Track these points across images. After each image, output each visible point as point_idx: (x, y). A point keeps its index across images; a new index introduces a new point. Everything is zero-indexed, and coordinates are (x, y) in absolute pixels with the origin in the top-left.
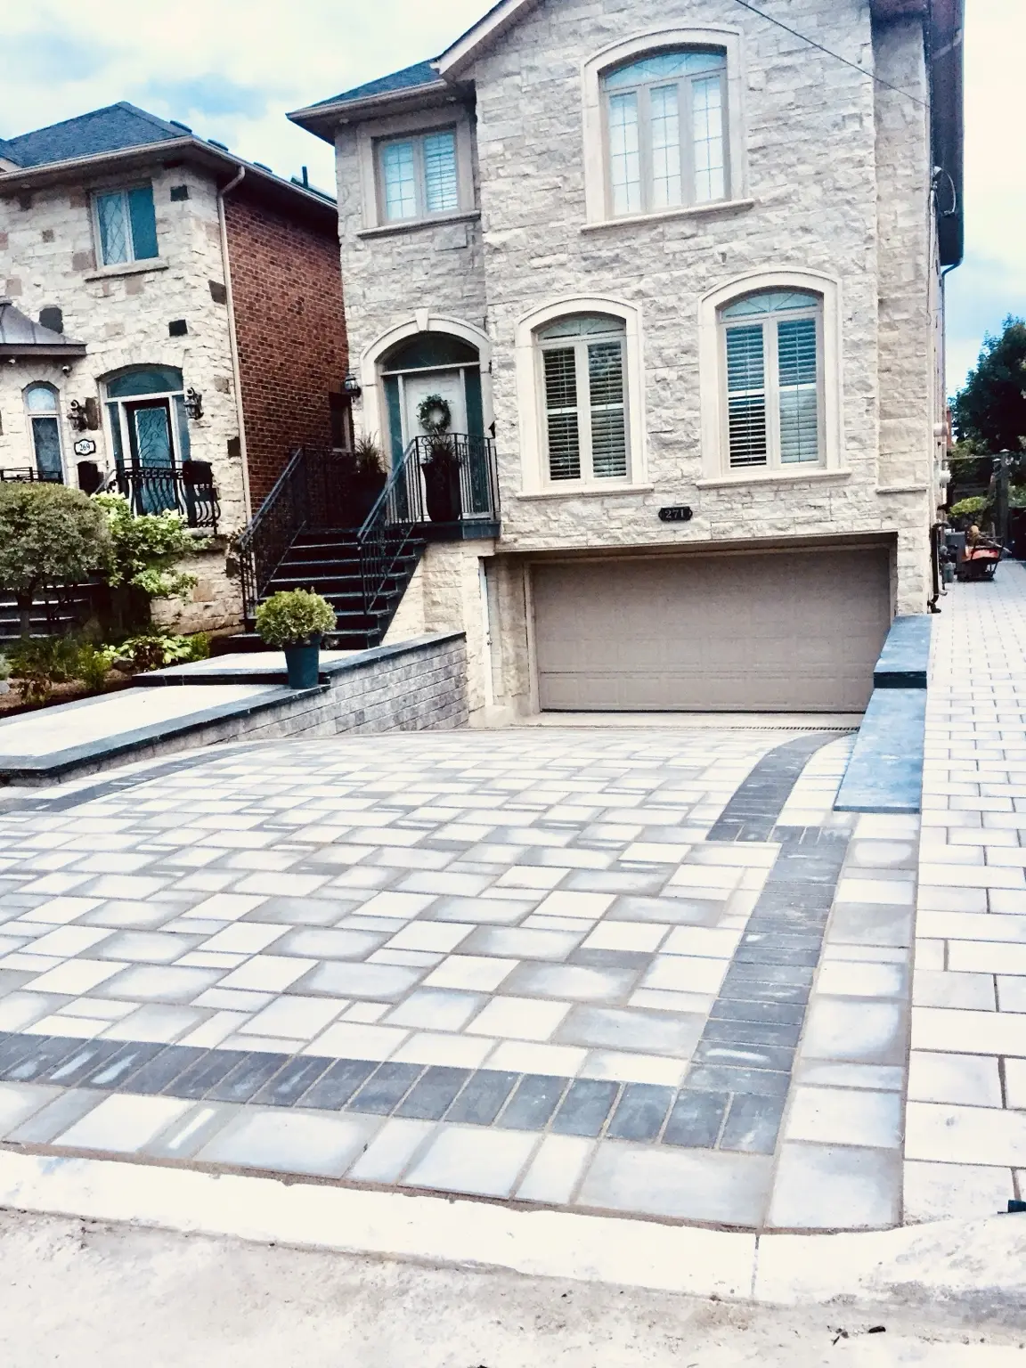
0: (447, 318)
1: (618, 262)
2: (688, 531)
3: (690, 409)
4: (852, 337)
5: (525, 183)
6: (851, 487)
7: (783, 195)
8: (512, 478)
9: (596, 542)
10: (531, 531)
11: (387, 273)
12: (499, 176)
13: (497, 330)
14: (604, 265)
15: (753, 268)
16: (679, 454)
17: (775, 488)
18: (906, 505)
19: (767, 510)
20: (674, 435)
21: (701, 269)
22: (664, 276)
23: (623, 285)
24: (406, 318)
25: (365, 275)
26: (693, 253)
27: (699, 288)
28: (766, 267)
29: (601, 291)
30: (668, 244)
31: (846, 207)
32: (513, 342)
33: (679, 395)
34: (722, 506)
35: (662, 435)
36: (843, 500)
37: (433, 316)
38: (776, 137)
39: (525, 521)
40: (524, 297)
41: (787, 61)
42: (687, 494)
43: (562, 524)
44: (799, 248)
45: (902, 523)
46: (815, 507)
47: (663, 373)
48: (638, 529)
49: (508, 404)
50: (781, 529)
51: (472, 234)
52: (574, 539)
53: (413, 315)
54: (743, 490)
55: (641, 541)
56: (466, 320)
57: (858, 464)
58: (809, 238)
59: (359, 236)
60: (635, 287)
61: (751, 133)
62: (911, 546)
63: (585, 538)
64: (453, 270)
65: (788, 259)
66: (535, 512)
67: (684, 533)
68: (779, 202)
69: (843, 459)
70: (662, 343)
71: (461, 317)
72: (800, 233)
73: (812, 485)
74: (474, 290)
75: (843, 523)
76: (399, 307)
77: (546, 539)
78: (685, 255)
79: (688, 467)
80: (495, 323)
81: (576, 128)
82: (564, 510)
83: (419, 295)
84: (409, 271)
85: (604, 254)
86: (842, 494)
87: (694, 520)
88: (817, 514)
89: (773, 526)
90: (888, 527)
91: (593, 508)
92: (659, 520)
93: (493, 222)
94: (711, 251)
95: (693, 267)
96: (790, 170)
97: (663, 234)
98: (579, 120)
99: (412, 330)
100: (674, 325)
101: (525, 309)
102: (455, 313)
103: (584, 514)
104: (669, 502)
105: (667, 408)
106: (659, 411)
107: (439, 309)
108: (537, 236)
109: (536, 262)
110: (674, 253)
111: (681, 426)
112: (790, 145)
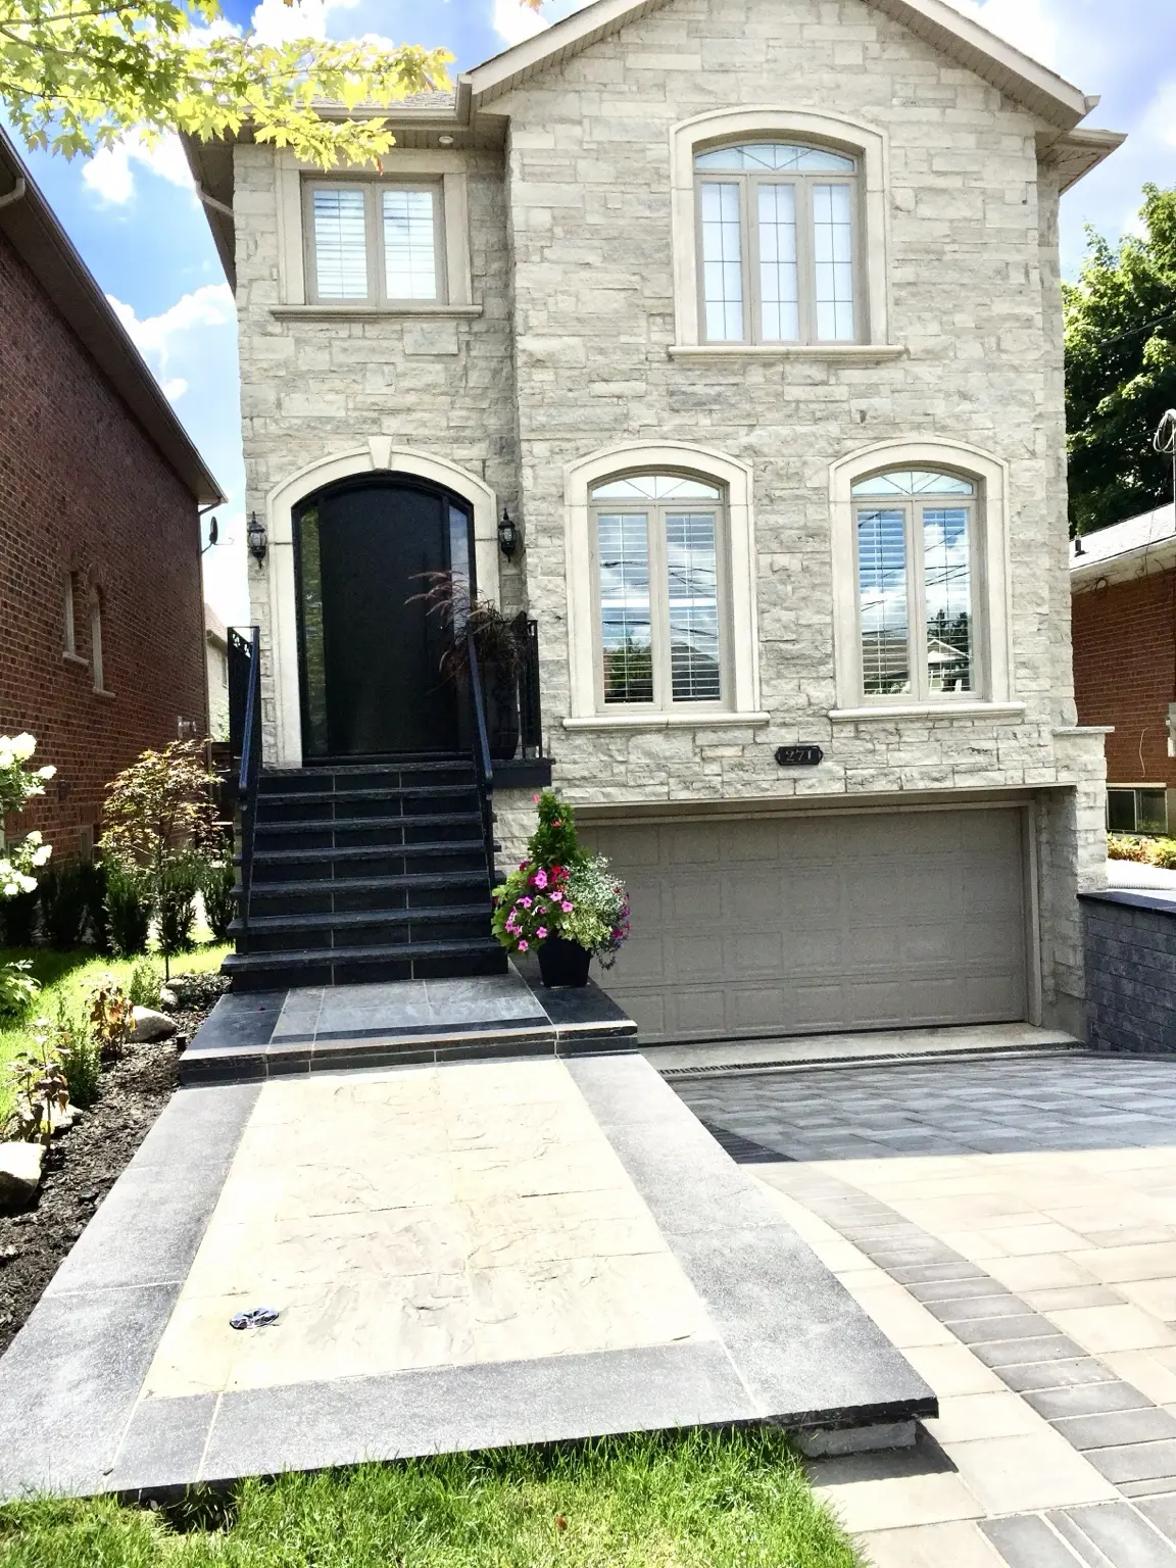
0: (423, 454)
1: (720, 403)
2: (814, 781)
3: (818, 612)
4: (1021, 536)
5: (585, 274)
6: (1023, 727)
7: (938, 348)
8: (554, 697)
9: (682, 795)
10: (584, 778)
11: (321, 376)
12: (543, 259)
13: (535, 478)
14: (701, 404)
15: (899, 434)
16: (804, 673)
17: (930, 724)
18: (1087, 752)
19: (918, 754)
20: (797, 646)
21: (833, 428)
22: (784, 431)
23: (727, 436)
24: (349, 446)
25: (282, 373)
26: (823, 406)
27: (830, 451)
28: (914, 436)
29: (695, 441)
30: (787, 389)
31: (1012, 375)
32: (562, 497)
33: (803, 592)
34: (860, 746)
35: (783, 646)
36: (1013, 743)
37: (396, 448)
38: (926, 274)
39: (575, 763)
40: (580, 435)
41: (941, 183)
42: (815, 729)
43: (631, 767)
44: (957, 417)
45: (1082, 774)
46: (979, 751)
47: (782, 560)
48: (746, 776)
49: (550, 586)
50: (936, 780)
51: (467, 337)
52: (648, 790)
53: (366, 444)
54: (890, 726)
55: (749, 794)
56: (454, 461)
57: (1030, 697)
58: (966, 406)
59: (273, 313)
60: (744, 440)
61: (896, 264)
62: (1091, 804)
63: (665, 789)
64: (435, 386)
65: (944, 428)
66: (591, 749)
67: (810, 782)
68: (932, 355)
69: (1012, 692)
70: (781, 520)
71: (445, 456)
72: (956, 398)
73: (977, 723)
74: (468, 418)
75: (1011, 773)
76: (341, 428)
77: (608, 790)
78: (813, 406)
79: (820, 693)
80: (532, 467)
81: (662, 213)
82: (637, 747)
83: (375, 415)
84: (358, 378)
85: (699, 389)
86: (1011, 736)
87: (825, 764)
88: (981, 759)
89: (924, 776)
90: (1065, 779)
91: (681, 746)
92: (775, 765)
93: (533, 322)
94: (845, 406)
95: (822, 423)
96: (945, 318)
97: (783, 376)
98: (667, 204)
99: (361, 466)
100: (797, 497)
101: (582, 452)
102: (435, 448)
103: (668, 754)
104: (789, 738)
105: (787, 609)
106: (777, 612)
107: (409, 440)
108: (601, 351)
109: (600, 388)
110: (798, 402)
111: (807, 634)
112: (946, 287)
